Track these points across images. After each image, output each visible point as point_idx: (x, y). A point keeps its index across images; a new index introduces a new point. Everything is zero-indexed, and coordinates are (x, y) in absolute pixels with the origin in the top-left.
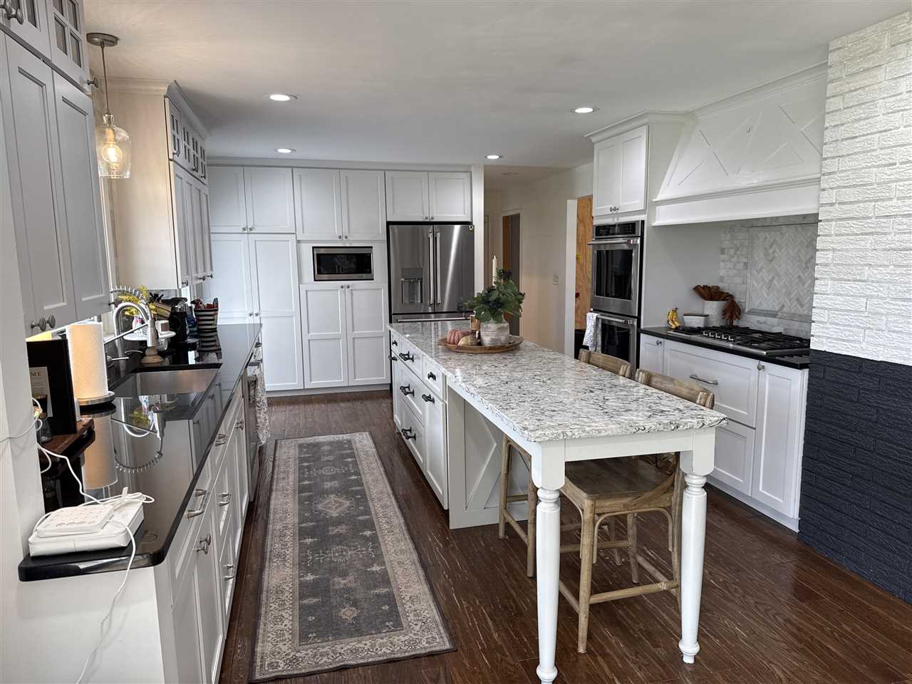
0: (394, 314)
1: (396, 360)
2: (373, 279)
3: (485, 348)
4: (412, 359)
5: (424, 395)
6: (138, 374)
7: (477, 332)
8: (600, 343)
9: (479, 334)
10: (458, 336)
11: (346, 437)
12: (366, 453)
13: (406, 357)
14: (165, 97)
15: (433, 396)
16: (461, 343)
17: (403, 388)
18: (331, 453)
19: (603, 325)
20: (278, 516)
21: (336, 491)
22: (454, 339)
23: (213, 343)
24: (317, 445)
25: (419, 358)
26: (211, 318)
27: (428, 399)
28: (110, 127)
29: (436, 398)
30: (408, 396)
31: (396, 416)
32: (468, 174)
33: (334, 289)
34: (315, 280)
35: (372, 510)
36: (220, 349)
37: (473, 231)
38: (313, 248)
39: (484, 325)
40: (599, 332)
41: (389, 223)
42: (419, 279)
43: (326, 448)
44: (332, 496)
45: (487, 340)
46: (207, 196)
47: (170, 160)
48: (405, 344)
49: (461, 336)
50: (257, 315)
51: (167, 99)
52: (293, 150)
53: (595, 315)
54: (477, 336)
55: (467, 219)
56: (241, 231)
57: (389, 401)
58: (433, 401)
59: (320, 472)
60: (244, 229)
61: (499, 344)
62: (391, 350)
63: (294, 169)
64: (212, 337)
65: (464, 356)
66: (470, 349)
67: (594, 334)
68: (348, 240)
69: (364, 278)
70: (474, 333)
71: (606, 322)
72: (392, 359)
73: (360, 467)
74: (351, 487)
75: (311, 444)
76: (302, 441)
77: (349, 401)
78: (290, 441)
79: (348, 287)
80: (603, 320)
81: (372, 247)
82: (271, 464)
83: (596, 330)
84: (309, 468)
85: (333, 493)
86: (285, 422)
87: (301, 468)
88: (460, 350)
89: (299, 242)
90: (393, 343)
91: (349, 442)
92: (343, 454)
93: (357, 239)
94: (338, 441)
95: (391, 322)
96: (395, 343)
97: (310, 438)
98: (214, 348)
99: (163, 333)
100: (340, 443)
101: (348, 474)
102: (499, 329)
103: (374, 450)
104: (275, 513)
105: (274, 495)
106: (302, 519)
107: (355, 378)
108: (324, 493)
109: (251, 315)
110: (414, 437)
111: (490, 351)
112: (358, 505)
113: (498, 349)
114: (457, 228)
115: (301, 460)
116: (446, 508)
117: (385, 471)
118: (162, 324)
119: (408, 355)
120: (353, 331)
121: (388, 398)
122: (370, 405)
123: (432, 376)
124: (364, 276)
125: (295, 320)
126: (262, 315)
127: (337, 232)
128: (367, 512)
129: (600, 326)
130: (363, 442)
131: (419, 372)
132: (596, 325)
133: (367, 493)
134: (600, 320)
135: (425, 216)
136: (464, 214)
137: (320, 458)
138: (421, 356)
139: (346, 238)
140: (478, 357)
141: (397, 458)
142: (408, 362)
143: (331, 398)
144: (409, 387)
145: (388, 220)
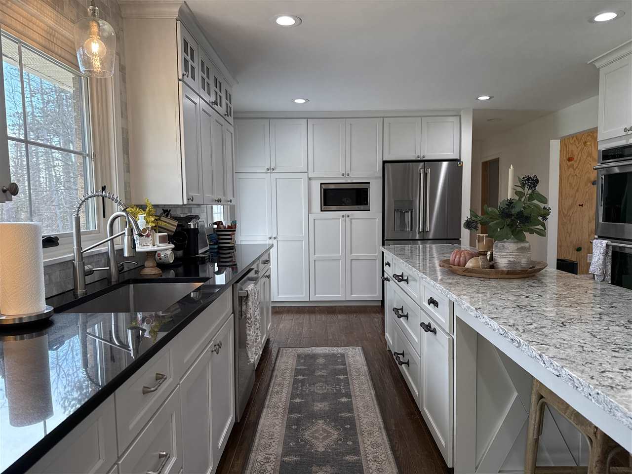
0: (386, 240)
1: (389, 281)
2: (369, 210)
3: (502, 272)
4: (407, 281)
5: (423, 323)
6: (131, 286)
7: (489, 253)
8: (610, 271)
9: (492, 255)
10: (465, 257)
11: (340, 350)
12: (358, 371)
13: (400, 278)
14: (177, 20)
15: (433, 325)
16: (470, 264)
17: (396, 310)
18: (325, 366)
19: (614, 253)
20: (263, 442)
21: (324, 416)
22: (459, 261)
23: (230, 259)
24: (314, 357)
25: (415, 280)
26: (229, 237)
27: (428, 328)
28: (93, 20)
29: (438, 329)
30: (401, 319)
31: (387, 334)
32: (458, 118)
33: (337, 218)
34: (321, 211)
35: (361, 448)
36: (236, 265)
37: (462, 166)
38: (321, 184)
39: (498, 244)
40: (609, 259)
41: (384, 162)
42: (409, 210)
43: (321, 361)
44: (321, 422)
45: (502, 262)
46: (232, 134)
47: (179, 80)
48: (398, 265)
49: (468, 257)
50: (275, 238)
51: (179, 23)
52: (307, 100)
53: (605, 242)
54: (488, 258)
55: (456, 157)
56: (265, 170)
57: (380, 316)
58: (434, 331)
59: (313, 388)
60: (268, 169)
61: (519, 268)
62: (383, 271)
63: (308, 120)
64: (229, 253)
65: (474, 281)
66: (481, 273)
67: (603, 262)
68: (350, 177)
69: (362, 209)
70: (485, 254)
71: (618, 250)
72: (384, 280)
73: (351, 387)
74: (340, 413)
75: (309, 355)
76: (301, 351)
77: (346, 313)
78: (291, 350)
79: (348, 216)
80: (614, 247)
81: (369, 183)
82: (270, 372)
83: (605, 258)
84: (302, 381)
85: (322, 418)
86: (291, 329)
87: (296, 382)
88: (469, 273)
89: (310, 179)
90: (386, 264)
91: (343, 356)
92: (335, 369)
93: (357, 176)
94: (333, 354)
95: (383, 244)
96: (388, 264)
97: (307, 349)
98: (231, 264)
99: (160, 245)
100: (334, 356)
101: (339, 394)
102: (518, 249)
103: (366, 368)
104: (262, 437)
105: (265, 410)
106: (287, 452)
107: (351, 294)
108: (313, 416)
109: (270, 238)
110: (408, 363)
111: (507, 276)
112: (346, 439)
113: (519, 274)
114: (445, 164)
115: (298, 372)
116: (450, 465)
117: (377, 396)
118: (159, 236)
119: (402, 276)
120: (351, 253)
121: (379, 313)
122: (363, 318)
123: (432, 301)
124: (362, 207)
125: (304, 244)
126: (279, 238)
127: (341, 171)
128: (355, 451)
129: (610, 253)
130: (355, 357)
131: (415, 295)
132: (606, 253)
133: (357, 422)
134: (611, 248)
135: (417, 155)
136: (453, 153)
137: (314, 372)
138: (418, 279)
139: (348, 175)
140: (493, 283)
141: (388, 381)
142: (403, 284)
143: (331, 309)
144: (402, 309)
145: (384, 159)
